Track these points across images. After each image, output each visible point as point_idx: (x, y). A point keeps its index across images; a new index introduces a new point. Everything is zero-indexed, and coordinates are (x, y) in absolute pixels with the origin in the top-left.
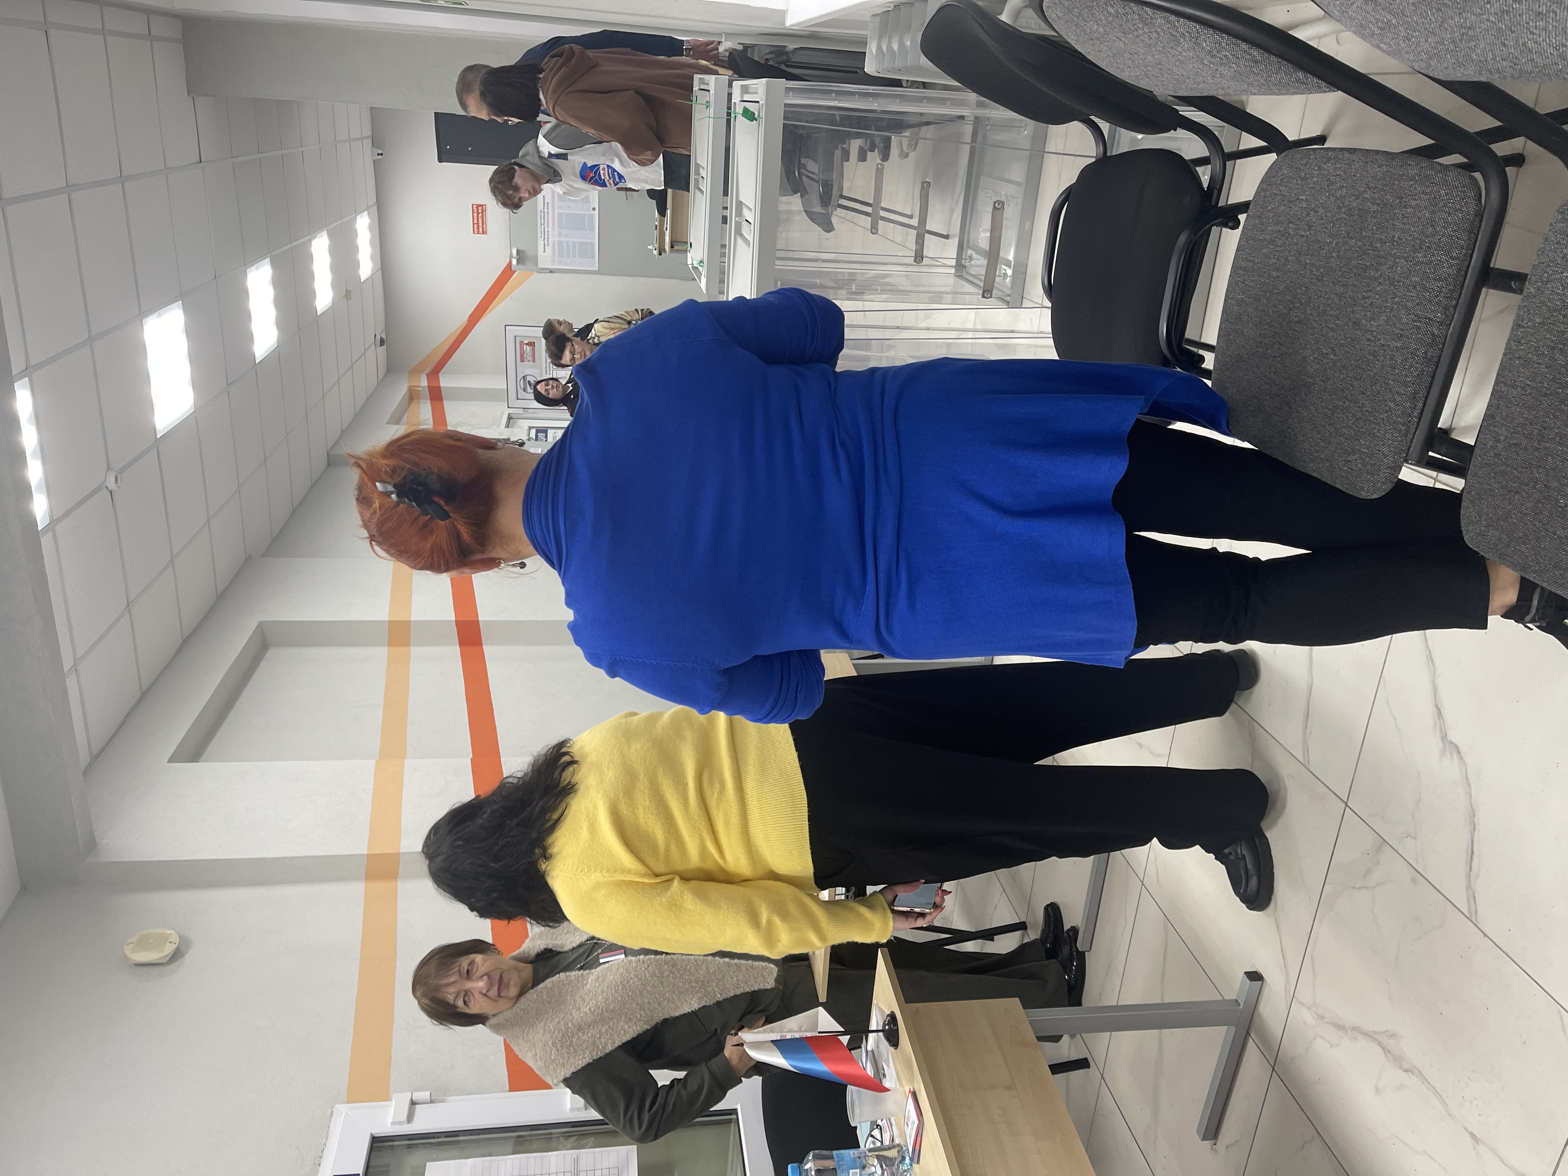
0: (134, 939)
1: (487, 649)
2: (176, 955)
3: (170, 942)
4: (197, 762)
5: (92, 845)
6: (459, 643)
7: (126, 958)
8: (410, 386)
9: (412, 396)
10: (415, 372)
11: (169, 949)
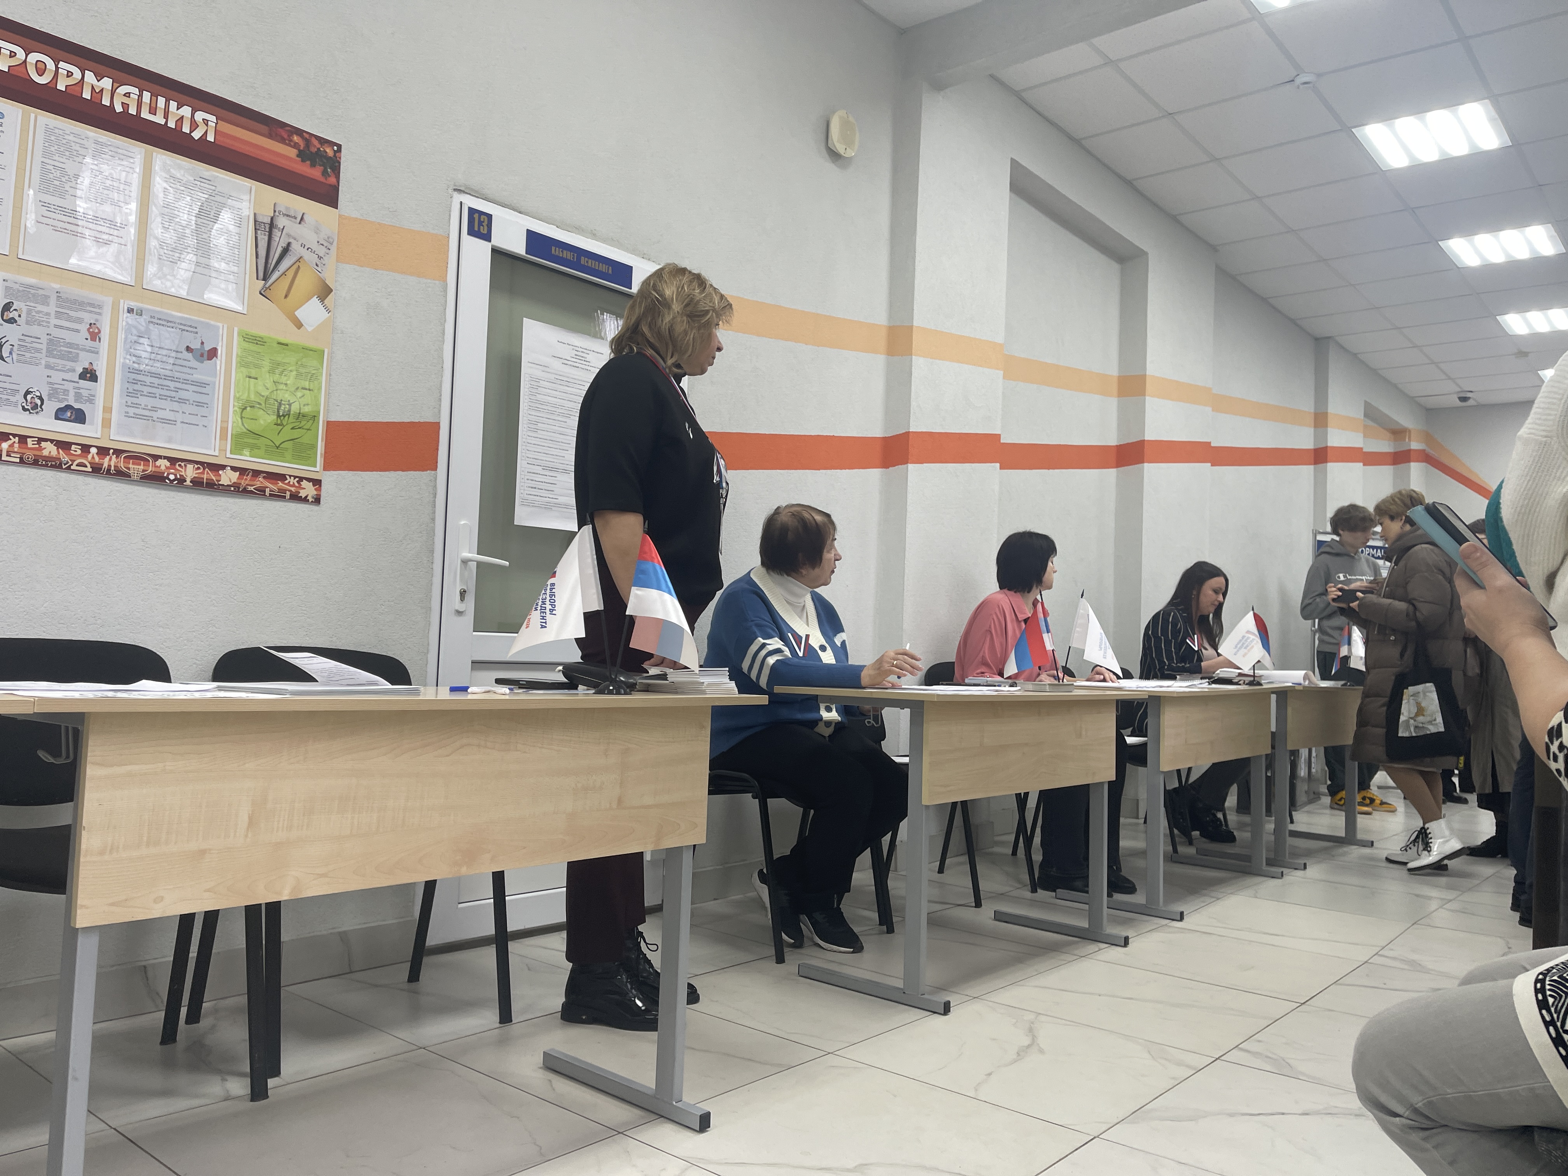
0: (851, 119)
1: (1112, 472)
2: (834, 155)
3: (846, 149)
4: (1011, 190)
5: (939, 87)
6: (1120, 445)
7: (834, 112)
8: (1410, 431)
9: (1398, 433)
10: (1428, 438)
11: (840, 148)
